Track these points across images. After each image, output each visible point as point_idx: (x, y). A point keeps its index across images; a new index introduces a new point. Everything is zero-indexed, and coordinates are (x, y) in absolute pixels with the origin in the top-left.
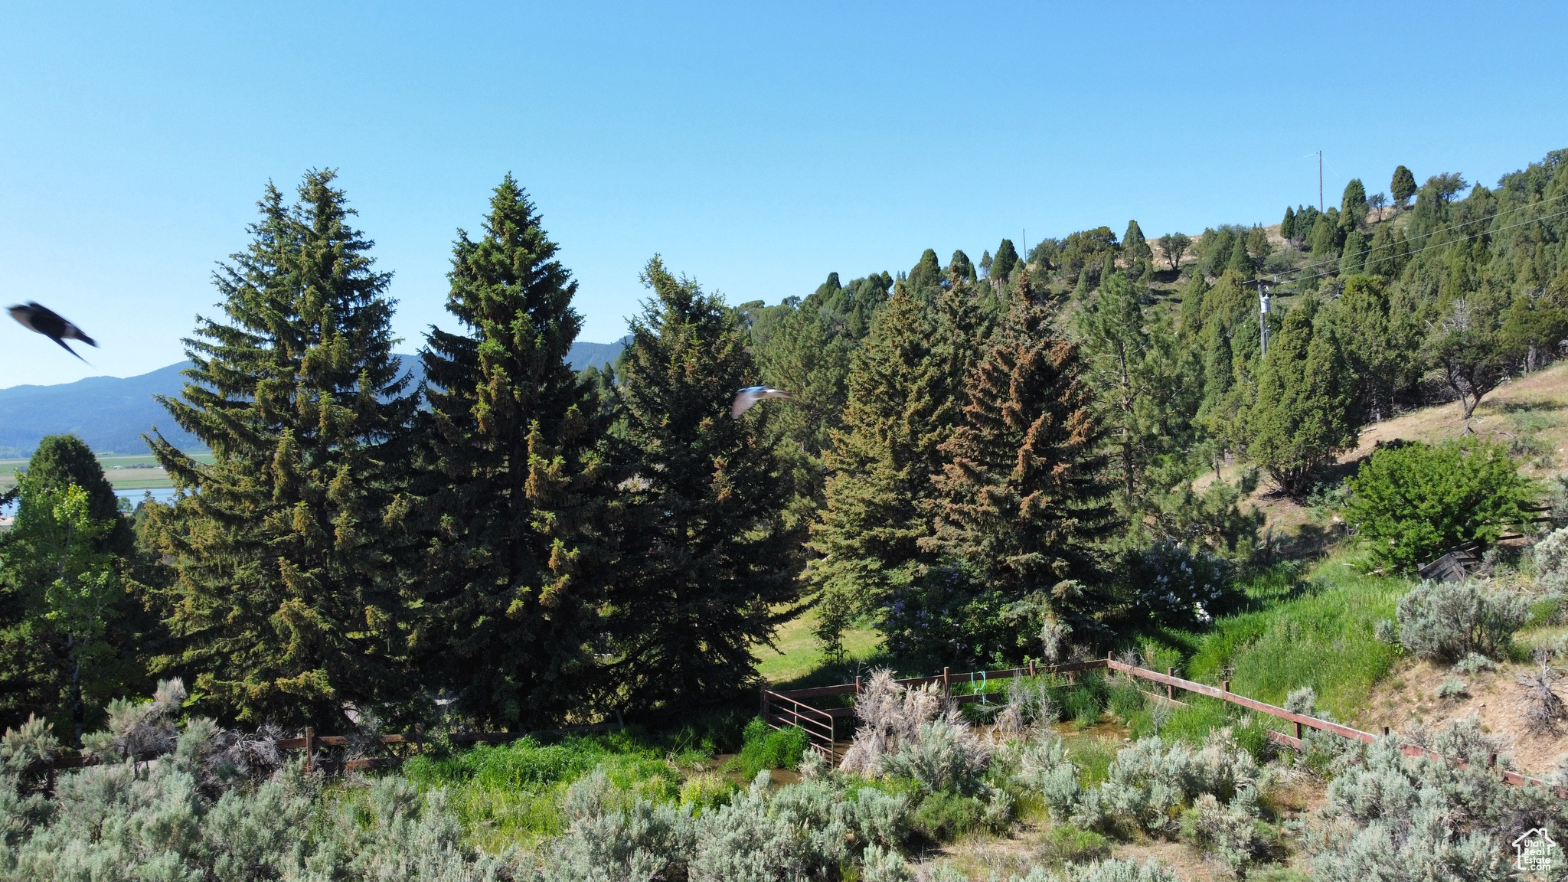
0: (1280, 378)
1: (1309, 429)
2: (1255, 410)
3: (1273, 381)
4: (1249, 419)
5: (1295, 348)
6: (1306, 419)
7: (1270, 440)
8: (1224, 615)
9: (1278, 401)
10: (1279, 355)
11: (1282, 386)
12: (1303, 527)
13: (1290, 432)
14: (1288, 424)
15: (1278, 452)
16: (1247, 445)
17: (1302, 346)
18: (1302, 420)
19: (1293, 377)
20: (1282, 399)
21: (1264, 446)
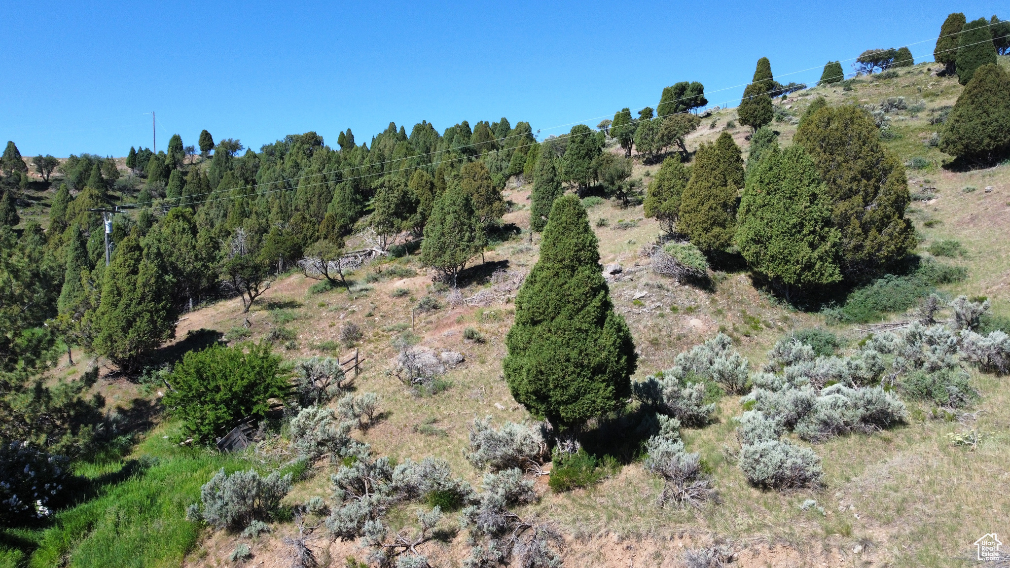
0: (118, 288)
1: (140, 327)
2: (98, 313)
3: (112, 291)
4: (94, 319)
5: (129, 266)
6: (138, 319)
7: (110, 335)
8: (64, 508)
9: (116, 306)
10: (117, 271)
11: (119, 294)
12: (136, 401)
13: (125, 330)
14: (124, 324)
15: (116, 345)
16: (92, 340)
17: (134, 265)
18: (135, 320)
19: (128, 288)
20: (120, 304)
21: (105, 340)
